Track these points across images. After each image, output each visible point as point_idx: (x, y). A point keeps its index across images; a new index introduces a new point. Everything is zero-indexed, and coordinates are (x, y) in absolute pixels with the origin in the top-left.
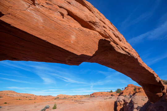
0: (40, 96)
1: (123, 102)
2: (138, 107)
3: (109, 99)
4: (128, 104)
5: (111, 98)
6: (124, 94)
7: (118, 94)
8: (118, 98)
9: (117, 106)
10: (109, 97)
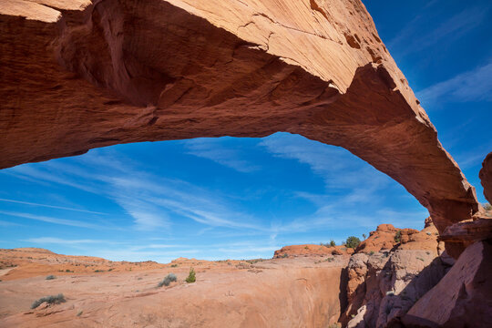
0: (123, 263)
1: (365, 270)
2: (408, 275)
3: (327, 262)
4: (379, 272)
5: (333, 259)
6: (367, 249)
7: (351, 250)
8: (351, 260)
9: (349, 279)
10: (326, 258)
